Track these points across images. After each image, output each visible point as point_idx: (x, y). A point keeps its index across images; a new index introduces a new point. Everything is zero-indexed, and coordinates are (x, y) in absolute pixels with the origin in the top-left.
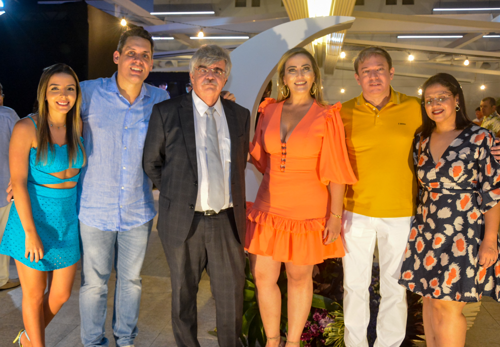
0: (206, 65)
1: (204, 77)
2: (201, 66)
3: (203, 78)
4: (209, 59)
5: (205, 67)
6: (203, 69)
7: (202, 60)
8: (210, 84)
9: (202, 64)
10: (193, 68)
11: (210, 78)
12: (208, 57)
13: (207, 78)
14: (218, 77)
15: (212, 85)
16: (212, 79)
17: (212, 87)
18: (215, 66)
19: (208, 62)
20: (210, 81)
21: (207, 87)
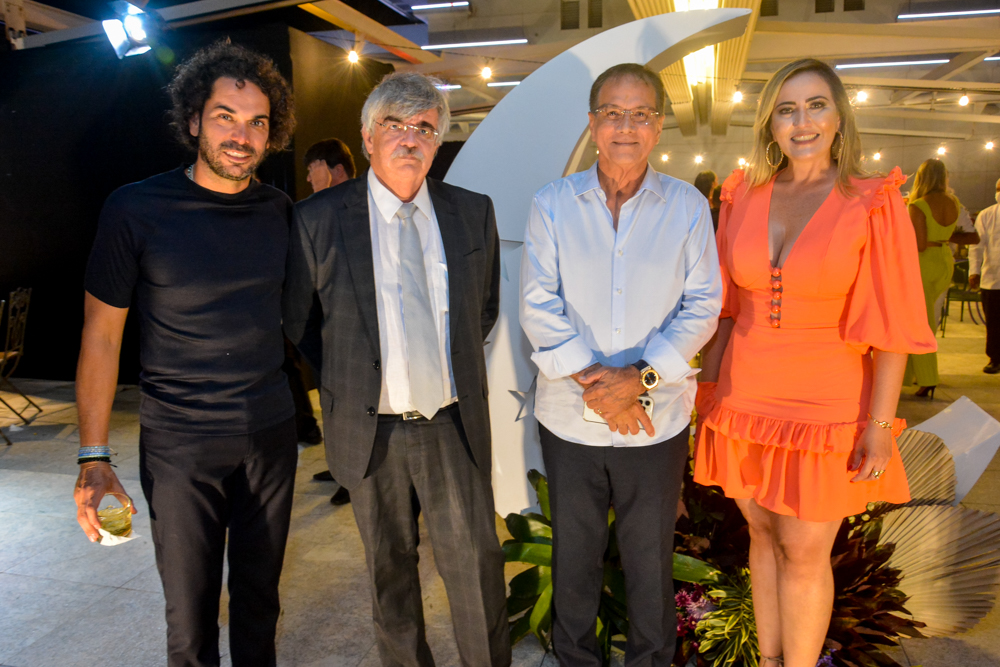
0: (402, 115)
1: (398, 141)
2: (389, 118)
3: (394, 144)
4: (408, 103)
5: (398, 120)
6: (394, 123)
7: (393, 106)
8: (409, 156)
9: (393, 113)
10: (370, 121)
11: (410, 144)
12: (405, 100)
13: (403, 144)
14: (424, 142)
15: (413, 158)
16: (414, 147)
17: (412, 162)
18: (421, 118)
19: (405, 110)
20: (410, 150)
21: (403, 162)
